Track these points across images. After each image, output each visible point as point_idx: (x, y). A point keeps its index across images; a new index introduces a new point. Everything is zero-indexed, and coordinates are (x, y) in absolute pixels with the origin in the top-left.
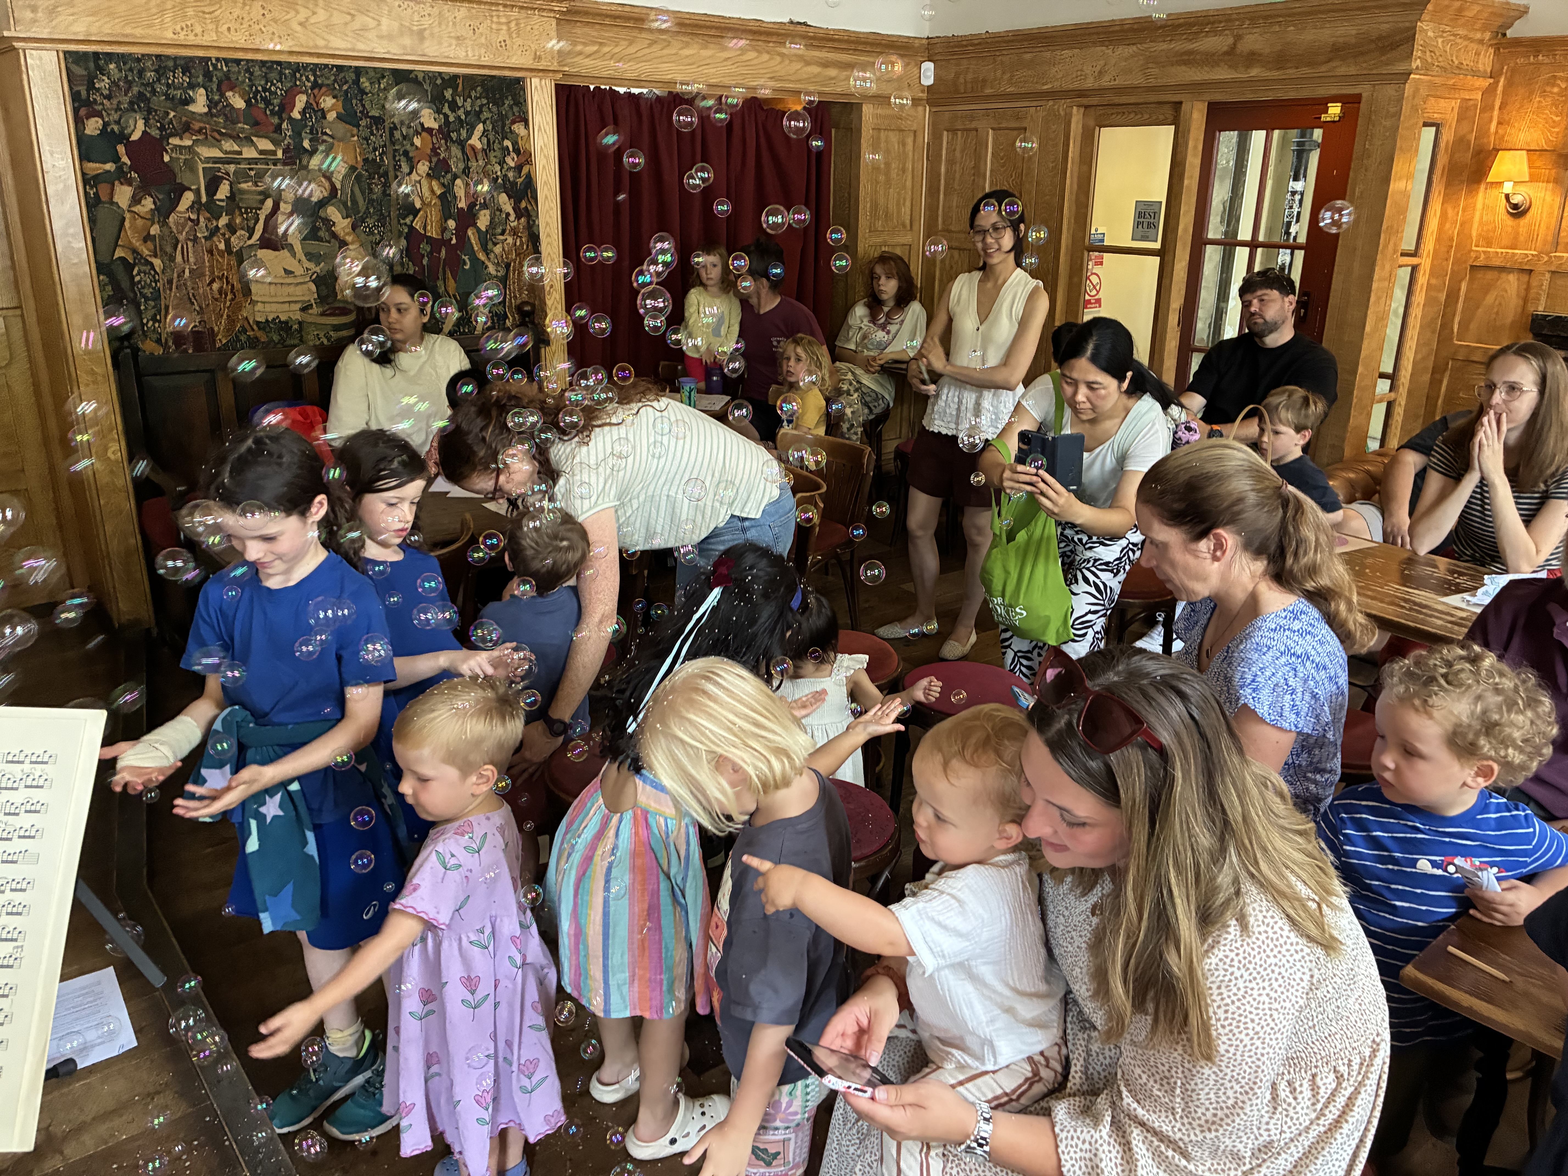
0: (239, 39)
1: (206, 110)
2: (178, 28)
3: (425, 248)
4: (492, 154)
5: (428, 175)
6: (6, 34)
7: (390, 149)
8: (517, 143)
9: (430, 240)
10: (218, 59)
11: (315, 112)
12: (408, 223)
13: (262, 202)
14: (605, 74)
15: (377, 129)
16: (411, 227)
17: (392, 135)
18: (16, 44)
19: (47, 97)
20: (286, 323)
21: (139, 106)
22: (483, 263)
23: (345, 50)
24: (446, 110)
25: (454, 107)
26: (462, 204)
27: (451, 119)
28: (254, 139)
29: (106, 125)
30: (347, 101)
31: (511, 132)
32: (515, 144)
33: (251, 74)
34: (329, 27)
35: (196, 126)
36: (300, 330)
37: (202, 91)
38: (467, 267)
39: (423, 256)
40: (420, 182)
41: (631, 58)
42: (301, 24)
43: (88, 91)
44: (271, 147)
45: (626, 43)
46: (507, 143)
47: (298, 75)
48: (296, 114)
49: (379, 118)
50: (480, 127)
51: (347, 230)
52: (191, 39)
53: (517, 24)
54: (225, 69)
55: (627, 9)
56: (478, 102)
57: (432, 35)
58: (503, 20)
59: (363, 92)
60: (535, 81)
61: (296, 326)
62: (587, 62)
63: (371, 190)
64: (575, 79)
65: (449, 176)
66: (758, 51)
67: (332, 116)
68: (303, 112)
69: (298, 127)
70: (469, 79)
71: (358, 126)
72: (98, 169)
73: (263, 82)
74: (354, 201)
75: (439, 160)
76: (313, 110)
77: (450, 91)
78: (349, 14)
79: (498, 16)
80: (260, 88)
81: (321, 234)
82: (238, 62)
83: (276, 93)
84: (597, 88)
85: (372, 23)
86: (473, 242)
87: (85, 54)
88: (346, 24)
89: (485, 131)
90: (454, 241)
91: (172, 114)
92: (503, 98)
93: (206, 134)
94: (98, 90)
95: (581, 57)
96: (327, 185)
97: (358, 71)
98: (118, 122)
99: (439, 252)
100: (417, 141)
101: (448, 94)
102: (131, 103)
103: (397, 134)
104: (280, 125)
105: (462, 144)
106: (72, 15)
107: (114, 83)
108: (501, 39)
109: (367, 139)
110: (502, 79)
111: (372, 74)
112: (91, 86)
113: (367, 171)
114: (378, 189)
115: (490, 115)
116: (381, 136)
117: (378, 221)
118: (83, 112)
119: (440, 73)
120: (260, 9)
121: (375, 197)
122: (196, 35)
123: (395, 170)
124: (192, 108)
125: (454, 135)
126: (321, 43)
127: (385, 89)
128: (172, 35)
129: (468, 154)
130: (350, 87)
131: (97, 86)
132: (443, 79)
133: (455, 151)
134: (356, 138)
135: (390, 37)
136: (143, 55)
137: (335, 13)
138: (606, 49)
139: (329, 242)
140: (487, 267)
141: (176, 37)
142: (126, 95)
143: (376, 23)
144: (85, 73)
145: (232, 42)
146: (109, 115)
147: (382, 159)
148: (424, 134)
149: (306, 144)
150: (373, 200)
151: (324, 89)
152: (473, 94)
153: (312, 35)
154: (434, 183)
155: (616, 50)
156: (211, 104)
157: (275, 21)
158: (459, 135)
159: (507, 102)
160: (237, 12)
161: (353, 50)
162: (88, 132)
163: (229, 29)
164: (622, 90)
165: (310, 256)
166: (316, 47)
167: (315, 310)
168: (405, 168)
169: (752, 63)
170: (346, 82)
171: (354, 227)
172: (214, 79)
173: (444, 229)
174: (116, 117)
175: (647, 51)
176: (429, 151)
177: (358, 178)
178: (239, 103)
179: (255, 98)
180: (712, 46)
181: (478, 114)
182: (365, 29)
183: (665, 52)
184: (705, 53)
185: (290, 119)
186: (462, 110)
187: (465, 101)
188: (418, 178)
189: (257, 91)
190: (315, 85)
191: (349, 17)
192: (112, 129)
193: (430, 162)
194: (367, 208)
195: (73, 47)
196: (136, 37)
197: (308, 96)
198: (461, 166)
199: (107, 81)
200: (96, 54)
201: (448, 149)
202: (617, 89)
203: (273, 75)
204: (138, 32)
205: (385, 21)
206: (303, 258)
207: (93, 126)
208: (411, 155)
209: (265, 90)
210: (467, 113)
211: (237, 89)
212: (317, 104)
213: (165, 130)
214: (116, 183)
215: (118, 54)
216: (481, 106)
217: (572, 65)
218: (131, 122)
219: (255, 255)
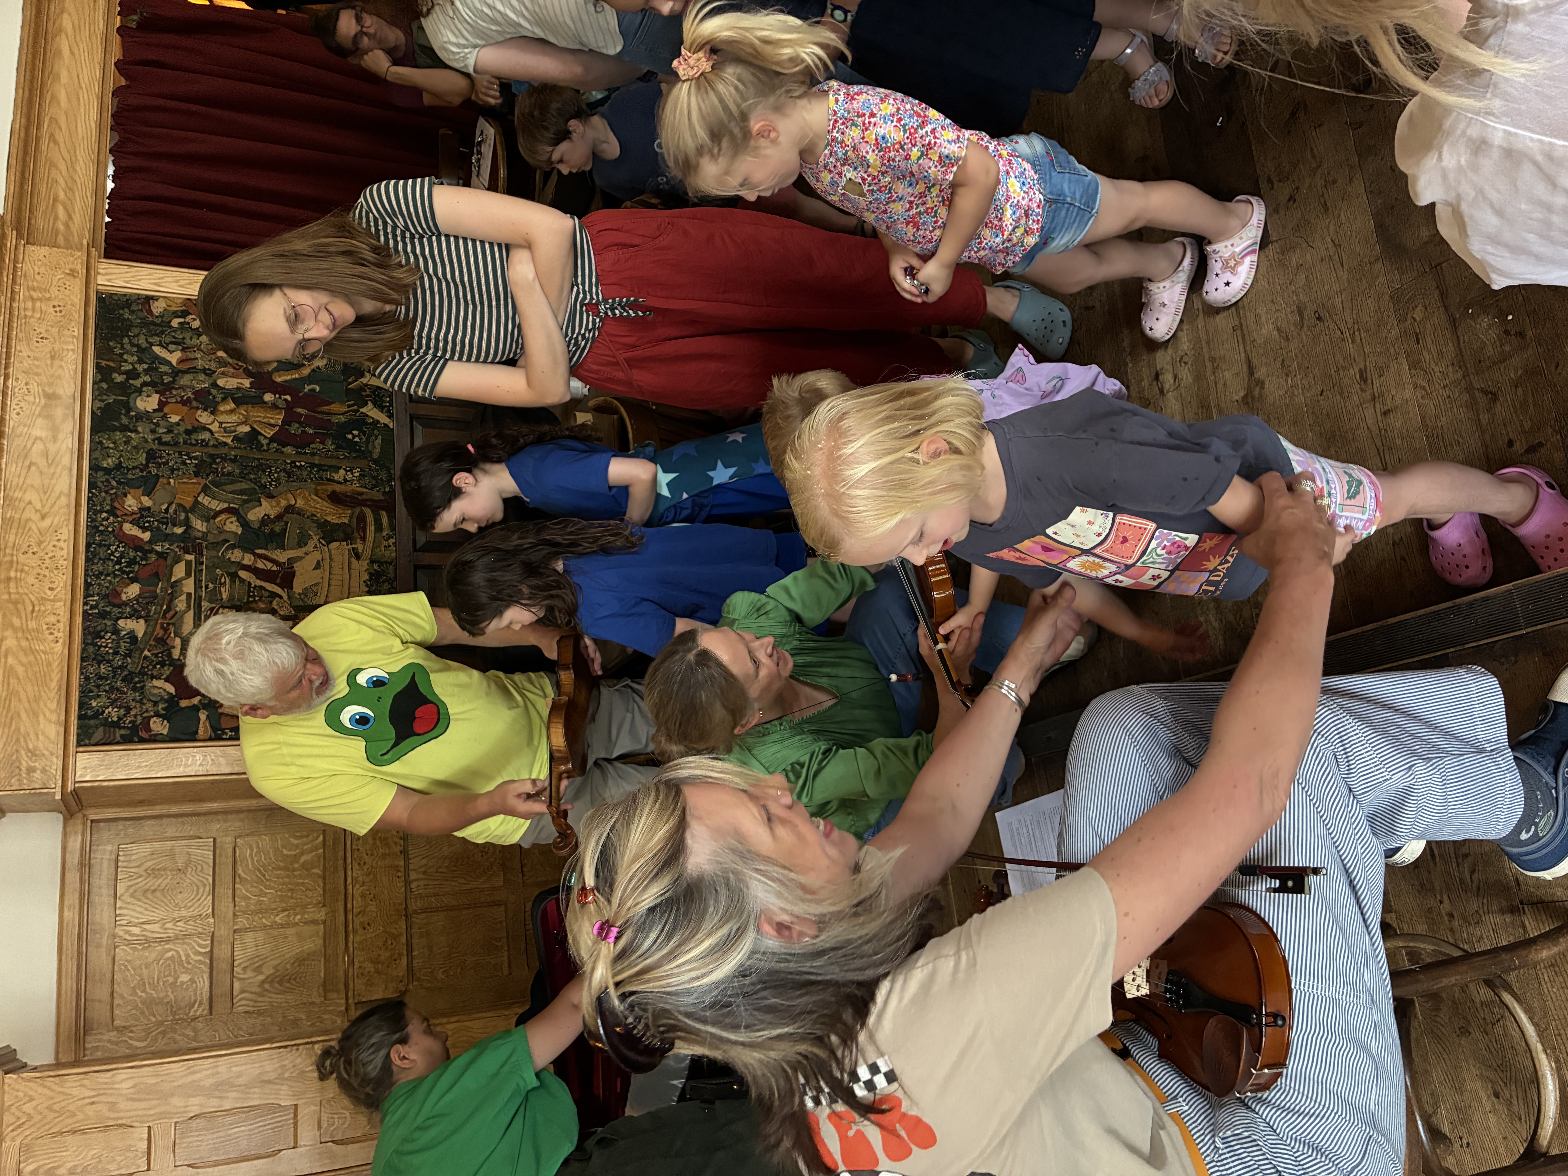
0: (62, 581)
1: (142, 621)
2: (51, 637)
3: (295, 428)
4: (188, 341)
5: (212, 413)
6: (58, 797)
7: (184, 449)
8: (175, 312)
9: (286, 422)
10: (85, 604)
11: (142, 517)
12: (267, 441)
13: (242, 581)
14: (90, 201)
15: (161, 457)
16: (272, 440)
17: (167, 444)
18: (70, 788)
19: (126, 766)
20: (371, 574)
21: (139, 682)
22: (313, 370)
23: (71, 477)
24: (137, 383)
25: (133, 374)
26: (246, 383)
27: (147, 379)
28: (173, 580)
29: (157, 715)
30: (131, 484)
31: (162, 316)
32: (176, 315)
33: (101, 573)
34: (45, 490)
35: (159, 632)
36: (380, 563)
37: (121, 622)
38: (318, 389)
39: (303, 432)
40: (221, 423)
41: (72, 166)
42: (43, 517)
43: (120, 728)
44: (182, 565)
45: (53, 171)
46: (175, 323)
47: (101, 528)
48: (146, 536)
49: (148, 453)
50: (156, 349)
51: (274, 503)
52: (64, 626)
53: (34, 290)
54: (96, 598)
55: (13, 162)
56: (127, 347)
57: (50, 384)
58: (29, 304)
59: (119, 467)
60: (101, 280)
61: (375, 566)
62: (77, 218)
63: (229, 474)
64: (98, 236)
65: (214, 391)
66: (62, 13)
67: (147, 501)
68: (144, 529)
69: (159, 536)
70: (101, 352)
71: (157, 477)
72: (205, 727)
73: (110, 564)
74: (242, 492)
75: (195, 399)
76: (141, 518)
77: (115, 375)
78: (29, 467)
79: (25, 309)
80: (117, 567)
81: (277, 529)
82: (87, 585)
83: (123, 552)
84: (108, 213)
85: (39, 446)
86: (289, 378)
87: (80, 727)
88: (41, 473)
89: (160, 345)
90: (288, 398)
91: (146, 653)
92: (120, 319)
93: (168, 624)
94: (120, 719)
95: (72, 226)
96: (223, 516)
97: (94, 468)
98: (156, 704)
99: (301, 415)
100: (175, 419)
101: (119, 378)
102: (135, 689)
103: (167, 438)
104: (157, 553)
105: (176, 373)
106: (37, 735)
107: (113, 703)
108: (52, 310)
109: (172, 470)
110: (99, 317)
111: (97, 454)
112: (116, 725)
113: (208, 475)
114: (229, 468)
115: (142, 337)
116: (168, 454)
117: (264, 471)
118: (144, 734)
119: (94, 383)
120: (26, 556)
121: (237, 471)
122: (58, 621)
123: (207, 445)
124: (140, 635)
125: (167, 379)
126: (63, 501)
127: (114, 443)
128: (59, 644)
129: (186, 368)
130: (114, 478)
131: (115, 719)
132: (101, 381)
133: (185, 380)
134: (172, 481)
135: (55, 431)
136: (82, 673)
137: (28, 481)
138: (62, 195)
139: (287, 523)
140: (318, 368)
141: (61, 641)
142: (126, 693)
143: (38, 441)
144: (101, 729)
145: (65, 587)
146: (147, 711)
147: (195, 458)
148: (166, 410)
149: (179, 530)
150: (241, 473)
151: (116, 504)
152: (118, 351)
153: (56, 508)
154: (222, 409)
155: (61, 181)
156: (135, 615)
157: (39, 543)
158: (166, 374)
159: (126, 316)
160: (31, 580)
161: (71, 470)
162: (165, 732)
163: (51, 589)
164: (110, 185)
165: (302, 542)
166: (68, 506)
167: (359, 546)
168: (206, 436)
169: (76, 22)
170: (107, 481)
171: (271, 496)
172: (108, 609)
173: (274, 406)
174: (149, 705)
175: (62, 146)
176: (186, 409)
177: (217, 485)
178: (133, 590)
179: (128, 573)
180: (56, 67)
181: (141, 350)
182: (46, 454)
183: (63, 126)
184: (64, 78)
185: (150, 542)
186: (137, 366)
187: (126, 361)
188: (217, 424)
189: (120, 570)
190: (112, 512)
191: (33, 468)
192: (163, 709)
193: (198, 408)
194: (251, 480)
195: (73, 739)
196: (61, 678)
197: (124, 521)
198: (202, 377)
199: (110, 709)
200: (80, 717)
201: (182, 388)
202: (109, 191)
203: (102, 552)
204: (55, 676)
205: (37, 432)
206: (304, 549)
207: (159, 726)
208: (190, 427)
209: (119, 562)
210: (141, 361)
211: (119, 589)
212: (133, 514)
213: (164, 661)
214: (220, 711)
215: (80, 697)
216: (133, 345)
217: (80, 237)
218: (156, 691)
219: (299, 594)
